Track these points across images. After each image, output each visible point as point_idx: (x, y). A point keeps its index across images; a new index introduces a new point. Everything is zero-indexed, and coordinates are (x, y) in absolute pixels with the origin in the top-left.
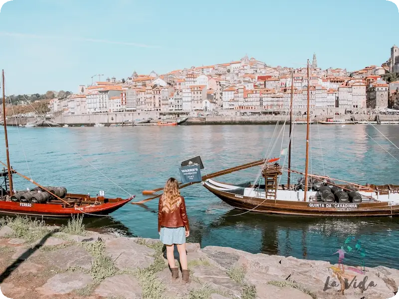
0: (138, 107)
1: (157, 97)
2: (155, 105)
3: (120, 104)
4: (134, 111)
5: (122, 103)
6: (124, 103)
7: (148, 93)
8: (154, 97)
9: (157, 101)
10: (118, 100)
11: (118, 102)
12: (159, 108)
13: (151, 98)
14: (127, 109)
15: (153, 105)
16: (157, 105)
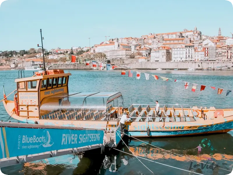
0: (217, 58)
1: (229, 51)
2: (227, 57)
3: (204, 56)
4: (215, 60)
5: (205, 55)
6: (206, 55)
7: (223, 49)
8: (228, 51)
9: (229, 54)
10: (202, 52)
11: (202, 54)
12: (230, 60)
13: (225, 52)
14: (210, 59)
15: (226, 57)
16: (229, 57)
